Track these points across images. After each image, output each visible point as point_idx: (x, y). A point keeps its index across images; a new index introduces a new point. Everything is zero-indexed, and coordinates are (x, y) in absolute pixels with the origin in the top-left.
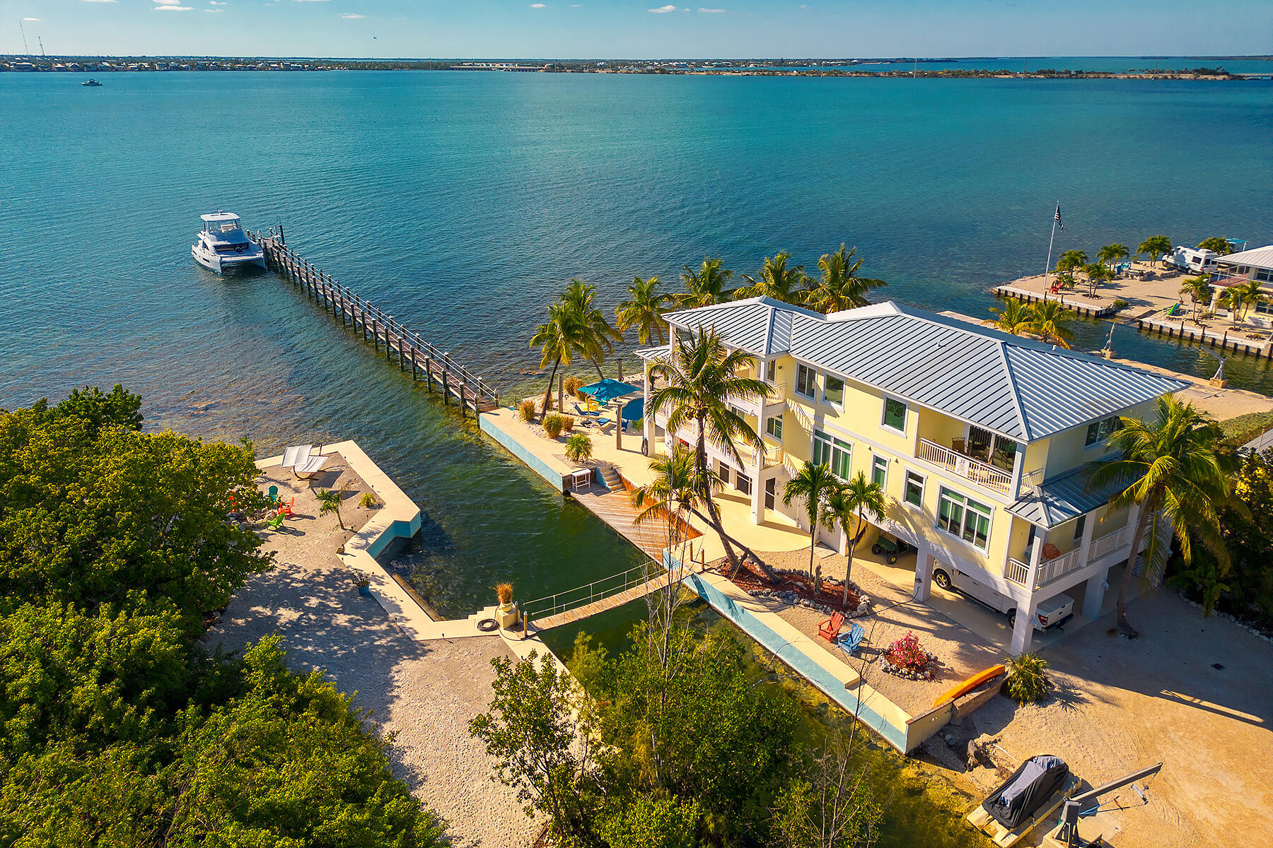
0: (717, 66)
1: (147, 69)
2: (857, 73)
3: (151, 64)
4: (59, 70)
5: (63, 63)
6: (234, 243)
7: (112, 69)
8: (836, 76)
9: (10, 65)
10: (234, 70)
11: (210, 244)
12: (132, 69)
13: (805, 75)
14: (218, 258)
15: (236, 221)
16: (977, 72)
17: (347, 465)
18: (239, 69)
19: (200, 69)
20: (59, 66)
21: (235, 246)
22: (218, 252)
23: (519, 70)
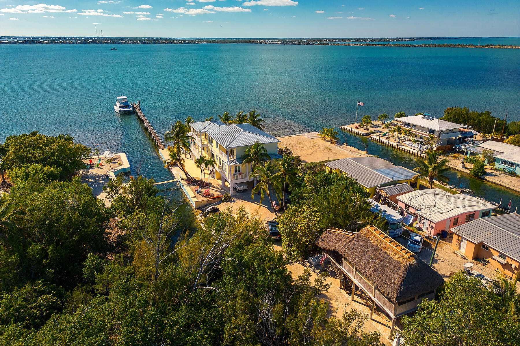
0: (353, 41)
1: (135, 43)
2: (407, 45)
3: (137, 41)
4: (106, 43)
5: (107, 41)
6: (125, 105)
7: (123, 43)
8: (398, 46)
9: (89, 41)
10: (166, 44)
11: (118, 105)
12: (130, 43)
13: (384, 46)
14: (119, 109)
15: (126, 99)
16: (459, 45)
17: (120, 158)
18: (168, 43)
19: (154, 43)
20: (106, 42)
21: (125, 106)
22: (120, 108)
23: (272, 43)
